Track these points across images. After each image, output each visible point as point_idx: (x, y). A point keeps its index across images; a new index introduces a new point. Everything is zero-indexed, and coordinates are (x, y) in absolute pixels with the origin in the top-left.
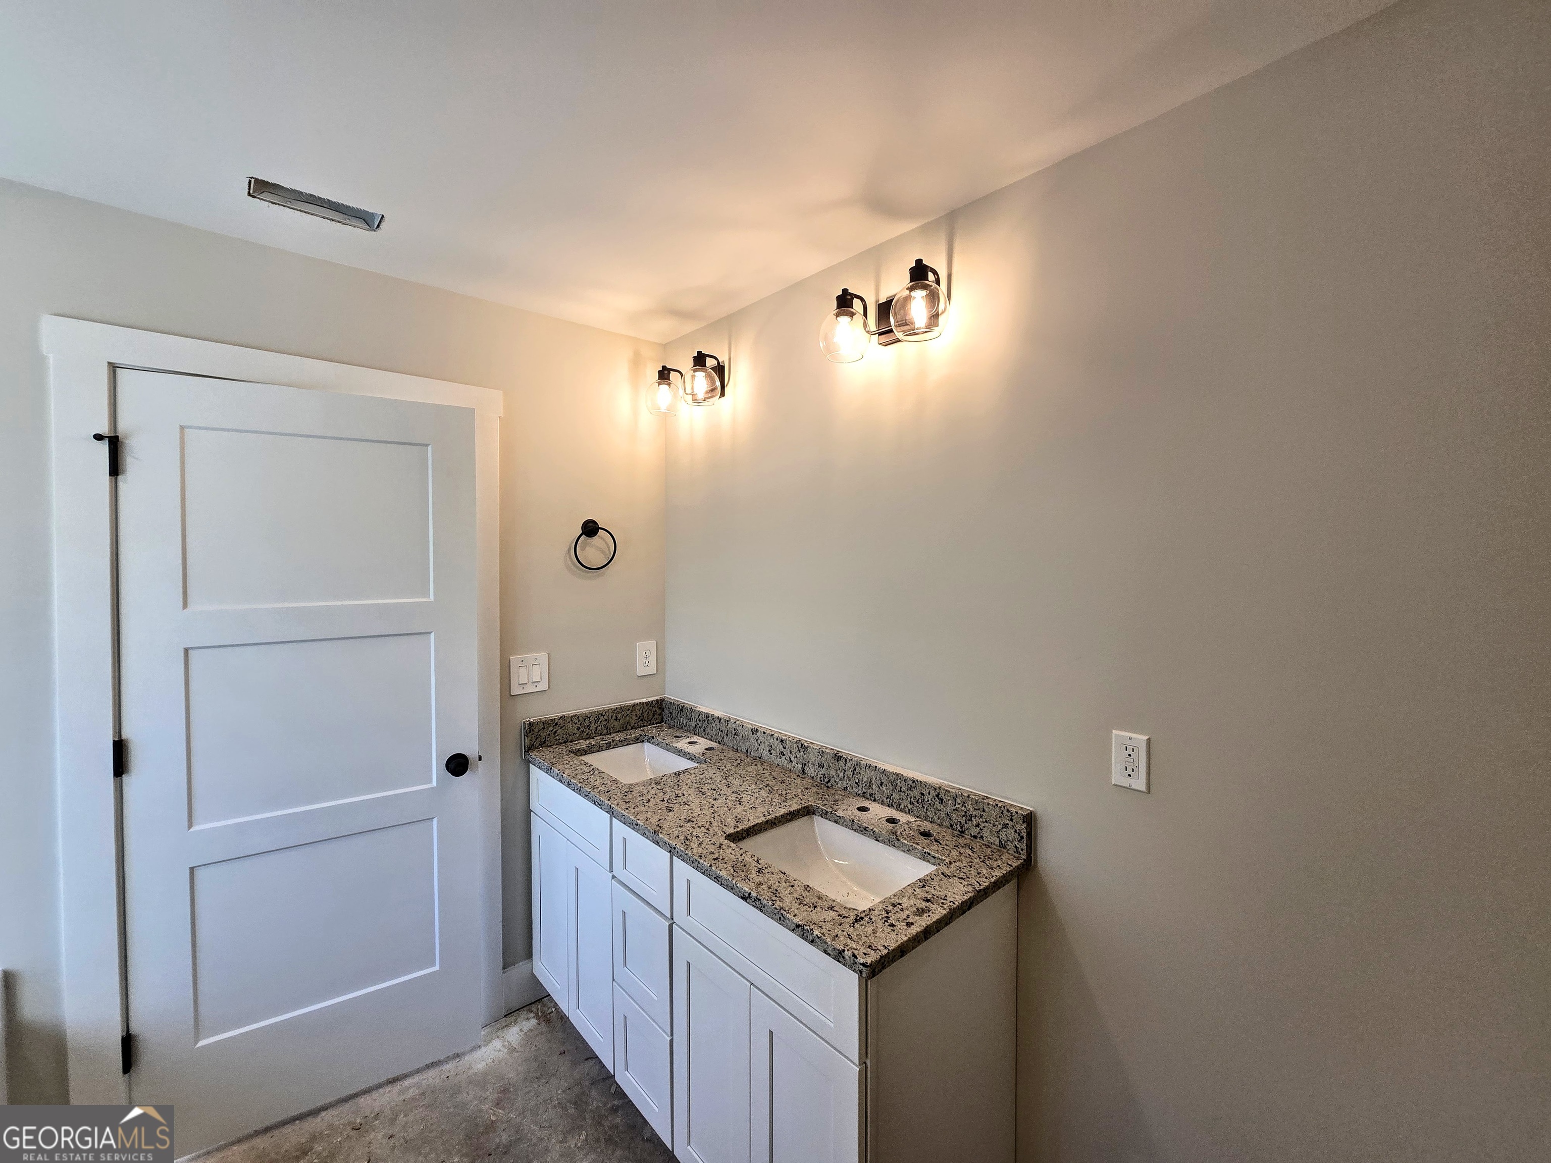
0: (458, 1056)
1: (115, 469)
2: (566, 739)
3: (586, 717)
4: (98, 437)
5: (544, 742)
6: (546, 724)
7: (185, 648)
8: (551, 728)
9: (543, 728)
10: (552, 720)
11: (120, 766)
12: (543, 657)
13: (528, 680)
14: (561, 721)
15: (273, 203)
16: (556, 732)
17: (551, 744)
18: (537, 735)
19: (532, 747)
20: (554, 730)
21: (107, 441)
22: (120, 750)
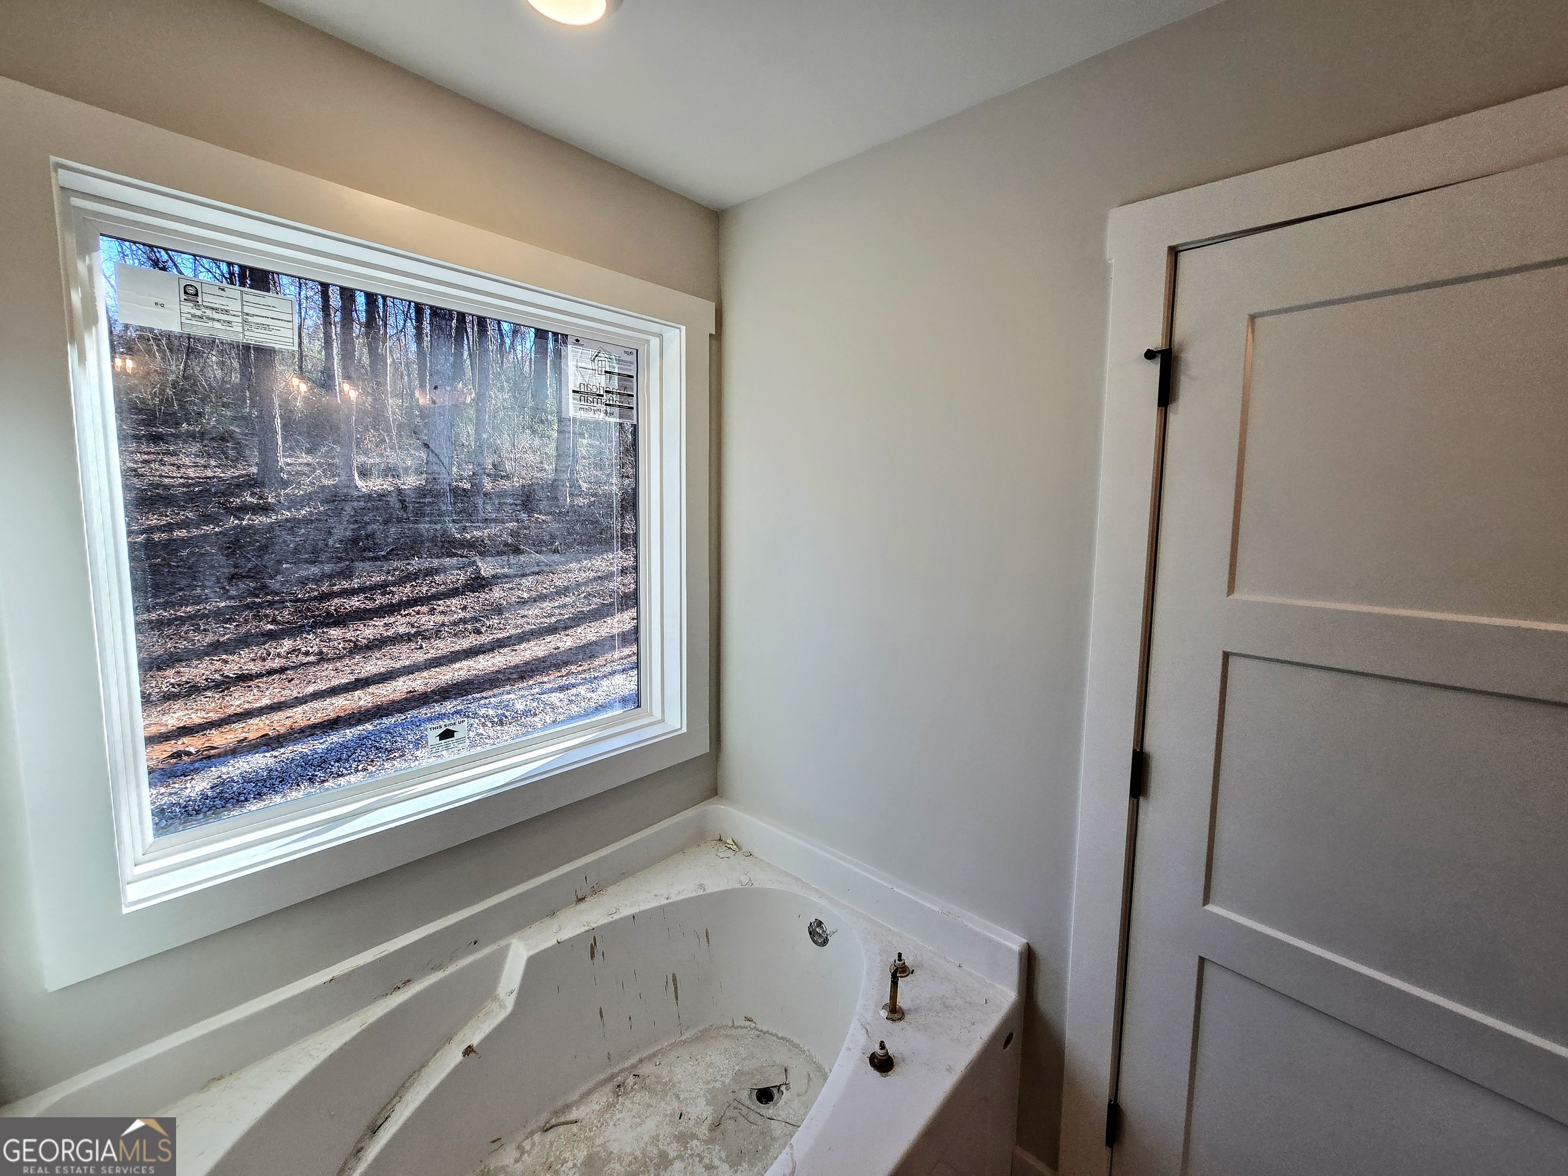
4: (1150, 355)
7: (1225, 650)
21: (1158, 360)
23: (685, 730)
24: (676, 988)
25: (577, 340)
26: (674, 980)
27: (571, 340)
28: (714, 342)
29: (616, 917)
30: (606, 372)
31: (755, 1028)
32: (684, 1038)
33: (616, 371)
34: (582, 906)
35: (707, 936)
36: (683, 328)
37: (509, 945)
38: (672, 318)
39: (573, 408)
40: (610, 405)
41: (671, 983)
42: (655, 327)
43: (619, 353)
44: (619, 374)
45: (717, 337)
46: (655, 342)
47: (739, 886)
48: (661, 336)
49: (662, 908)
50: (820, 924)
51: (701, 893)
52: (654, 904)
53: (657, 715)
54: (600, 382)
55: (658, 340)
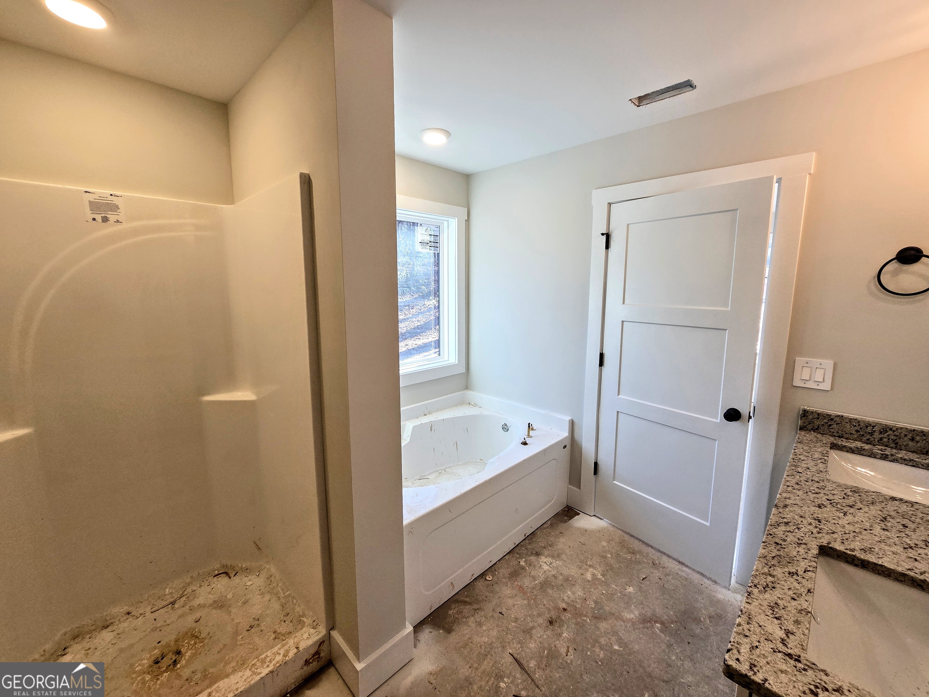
0: (716, 582)
1: (607, 247)
2: (841, 435)
3: (868, 425)
4: (603, 234)
5: (817, 429)
6: (819, 415)
7: (622, 321)
8: (825, 421)
9: (817, 418)
10: (828, 415)
11: (601, 364)
12: (829, 364)
13: (810, 377)
14: (837, 419)
15: (647, 104)
16: (830, 425)
17: (824, 433)
18: (811, 421)
19: (804, 428)
20: (829, 423)
21: (605, 235)
22: (602, 356)
23: (457, 363)
24: (457, 446)
25: (421, 225)
26: (456, 443)
27: (419, 225)
28: (467, 222)
29: (438, 419)
30: (430, 235)
31: (483, 462)
32: (459, 463)
33: (433, 234)
34: (426, 416)
35: (467, 430)
36: (457, 219)
37: (406, 424)
38: (453, 216)
39: (418, 248)
40: (431, 246)
41: (455, 444)
42: (446, 219)
43: (433, 228)
44: (434, 235)
45: (468, 221)
46: (446, 223)
47: (478, 414)
48: (448, 221)
49: (452, 418)
50: (506, 425)
51: (465, 415)
52: (450, 417)
53: (446, 358)
54: (427, 238)
55: (447, 222)
